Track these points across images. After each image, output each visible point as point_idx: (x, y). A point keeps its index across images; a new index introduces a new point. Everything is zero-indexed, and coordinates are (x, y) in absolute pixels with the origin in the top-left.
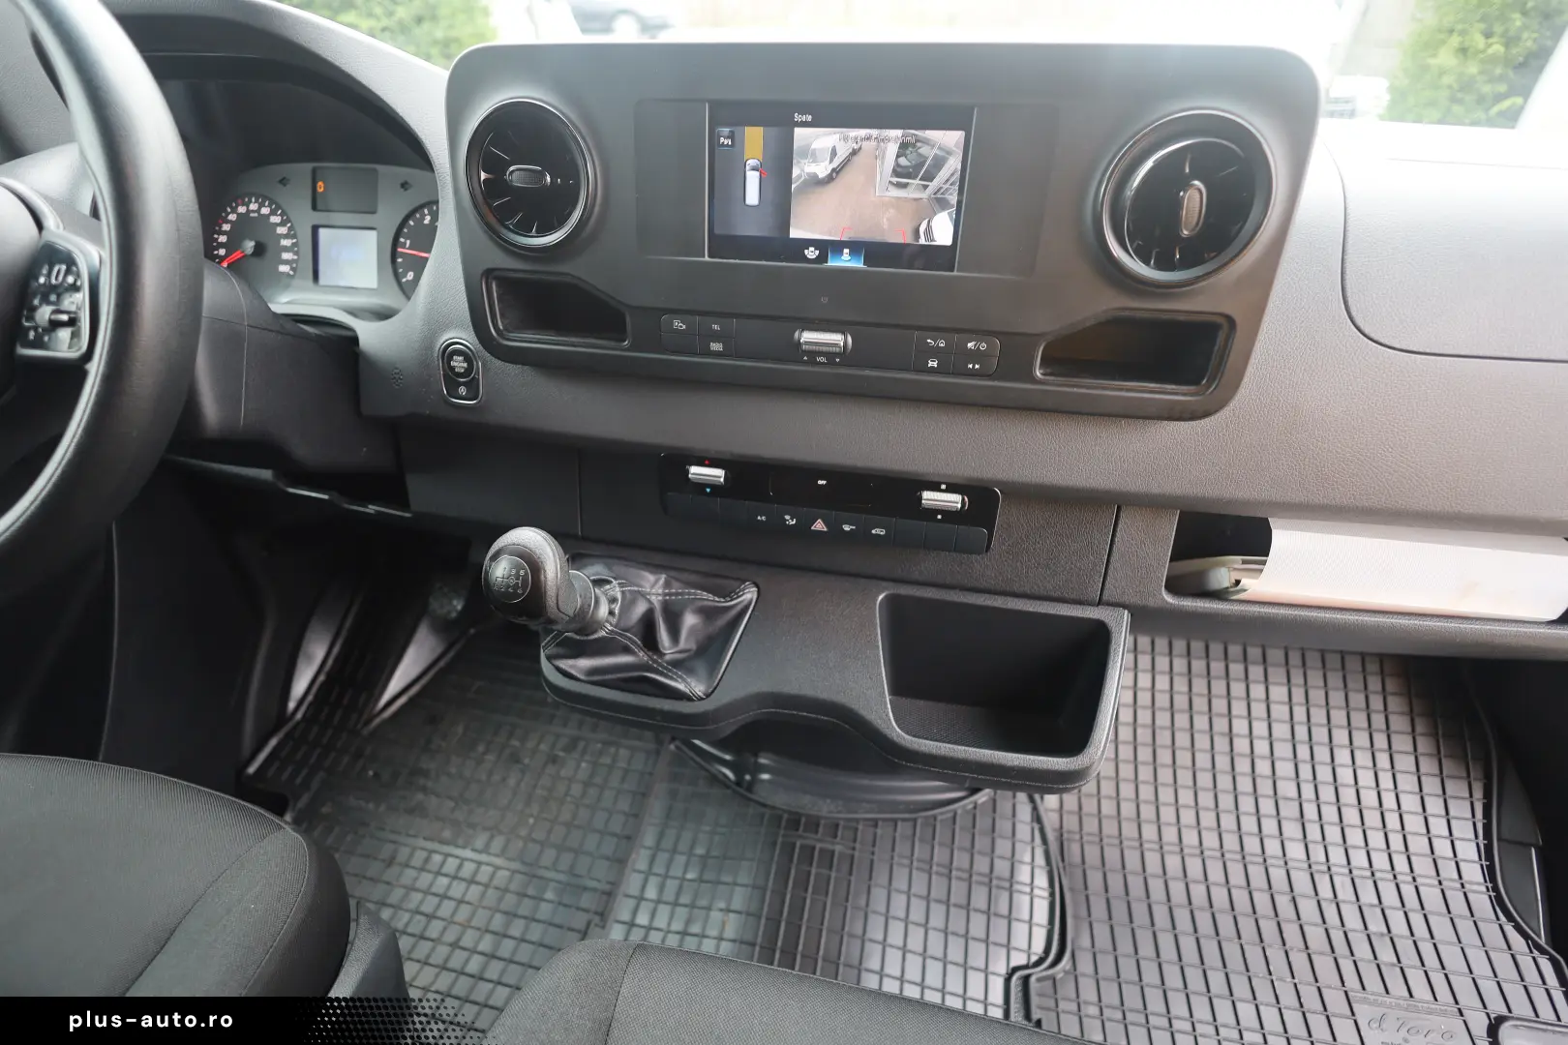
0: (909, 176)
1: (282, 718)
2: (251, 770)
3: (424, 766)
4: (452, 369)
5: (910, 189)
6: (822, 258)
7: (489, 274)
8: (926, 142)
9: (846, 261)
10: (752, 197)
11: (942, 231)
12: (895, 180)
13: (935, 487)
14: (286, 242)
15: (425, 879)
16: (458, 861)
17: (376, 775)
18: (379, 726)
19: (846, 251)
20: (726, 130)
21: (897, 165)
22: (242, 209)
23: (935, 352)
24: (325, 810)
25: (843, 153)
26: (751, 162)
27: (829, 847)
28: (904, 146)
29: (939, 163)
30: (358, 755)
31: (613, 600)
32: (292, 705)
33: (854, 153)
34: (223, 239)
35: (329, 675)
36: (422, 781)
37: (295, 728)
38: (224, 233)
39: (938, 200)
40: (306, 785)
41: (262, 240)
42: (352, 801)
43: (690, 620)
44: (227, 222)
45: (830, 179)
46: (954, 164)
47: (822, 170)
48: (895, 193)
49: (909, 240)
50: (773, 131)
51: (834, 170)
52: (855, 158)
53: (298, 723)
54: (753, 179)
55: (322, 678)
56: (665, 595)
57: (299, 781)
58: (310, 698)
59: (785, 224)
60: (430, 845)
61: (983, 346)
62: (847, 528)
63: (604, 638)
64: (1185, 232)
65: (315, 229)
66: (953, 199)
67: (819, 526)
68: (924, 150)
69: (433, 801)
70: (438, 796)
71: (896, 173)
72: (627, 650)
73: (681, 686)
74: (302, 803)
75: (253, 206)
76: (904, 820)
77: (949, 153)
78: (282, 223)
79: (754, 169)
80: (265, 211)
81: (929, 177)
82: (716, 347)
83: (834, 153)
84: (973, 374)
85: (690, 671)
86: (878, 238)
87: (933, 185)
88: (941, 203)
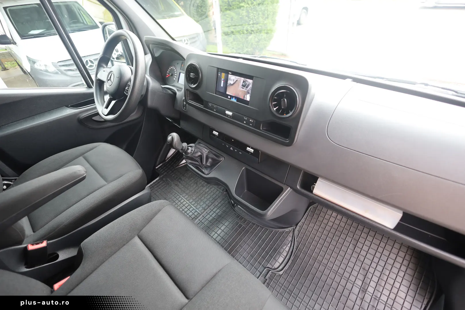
0: (244, 87)
1: (165, 160)
2: (157, 168)
3: (182, 178)
4: (184, 104)
5: (244, 89)
6: (230, 99)
7: (187, 89)
8: (247, 81)
9: (234, 100)
10: (222, 85)
11: (248, 98)
12: (242, 87)
13: (249, 147)
14: (176, 74)
15: (173, 197)
16: (179, 197)
17: (174, 177)
18: (178, 168)
19: (234, 98)
20: (220, 73)
21: (243, 84)
22: (171, 68)
23: (245, 120)
24: (164, 179)
25: (235, 81)
26: (222, 79)
27: (242, 224)
28: (244, 81)
29: (248, 85)
30: (173, 172)
31: (192, 150)
32: (166, 159)
33: (237, 81)
34: (168, 72)
35: (174, 156)
36: (180, 180)
37: (165, 163)
38: (168, 71)
39: (248, 92)
40: (163, 174)
41: (173, 73)
42: (168, 179)
43: (210, 160)
44: (169, 69)
45: (233, 84)
46: (251, 86)
47: (232, 83)
48: (242, 89)
49: (243, 98)
50: (226, 74)
51: (233, 83)
52: (237, 82)
53: (166, 162)
54: (222, 82)
55: (173, 156)
56: (208, 154)
57: (162, 172)
58: (169, 159)
59: (226, 91)
60: (176, 192)
61: (252, 121)
62: (236, 151)
63: (188, 156)
64: (283, 107)
65: (180, 73)
66: (250, 92)
67: (231, 149)
68: (246, 82)
69: (180, 185)
70: (181, 184)
71: (242, 86)
72: (197, 161)
73: (204, 171)
74: (161, 176)
75: (173, 67)
76: (260, 226)
77: (250, 84)
78: (176, 71)
79: (223, 80)
80: (174, 68)
81: (247, 87)
82: (215, 110)
83: (234, 80)
84: (250, 126)
85: (207, 169)
86: (239, 97)
87: (247, 89)
88: (248, 93)
